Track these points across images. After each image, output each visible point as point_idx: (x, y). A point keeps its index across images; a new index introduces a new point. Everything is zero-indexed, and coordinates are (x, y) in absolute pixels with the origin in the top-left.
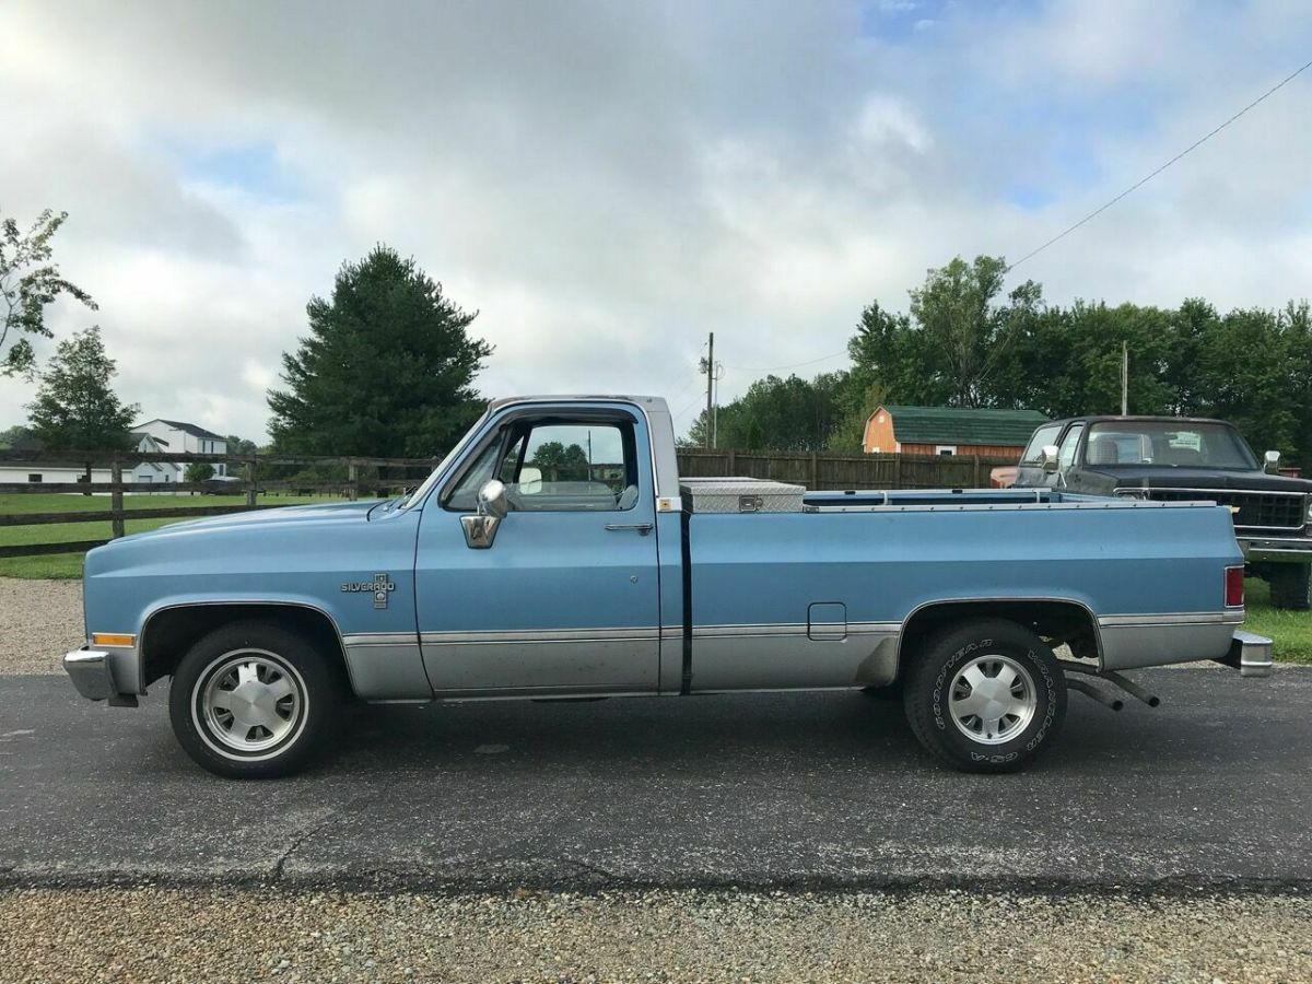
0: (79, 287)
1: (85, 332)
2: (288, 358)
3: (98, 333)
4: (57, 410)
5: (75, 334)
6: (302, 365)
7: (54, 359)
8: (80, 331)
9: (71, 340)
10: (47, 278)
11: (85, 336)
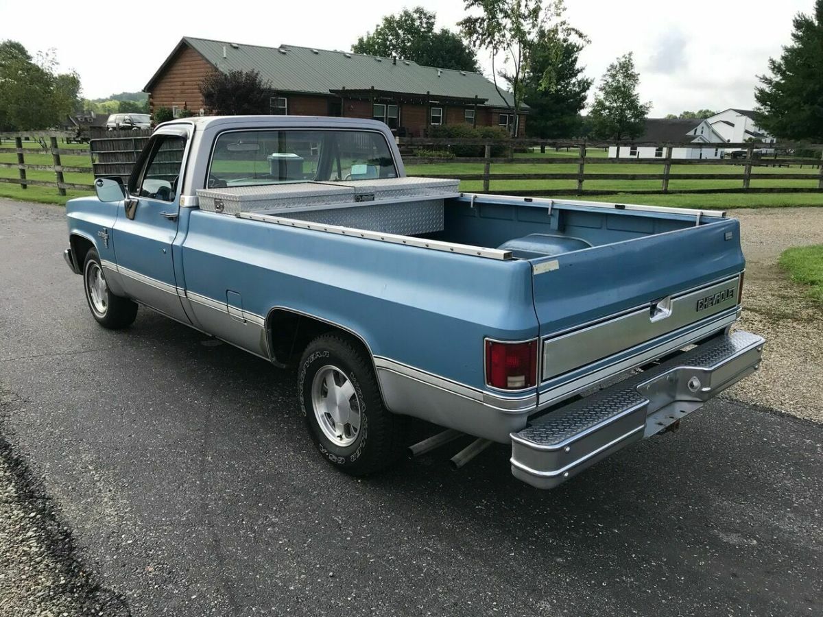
0: (581, 31)
1: (624, 57)
2: (773, 62)
3: (632, 57)
4: (604, 108)
5: (618, 58)
6: (783, 67)
7: (604, 76)
8: (620, 57)
9: (616, 63)
10: (564, 27)
11: (624, 60)
